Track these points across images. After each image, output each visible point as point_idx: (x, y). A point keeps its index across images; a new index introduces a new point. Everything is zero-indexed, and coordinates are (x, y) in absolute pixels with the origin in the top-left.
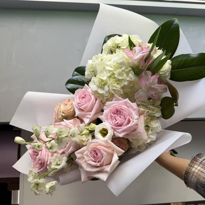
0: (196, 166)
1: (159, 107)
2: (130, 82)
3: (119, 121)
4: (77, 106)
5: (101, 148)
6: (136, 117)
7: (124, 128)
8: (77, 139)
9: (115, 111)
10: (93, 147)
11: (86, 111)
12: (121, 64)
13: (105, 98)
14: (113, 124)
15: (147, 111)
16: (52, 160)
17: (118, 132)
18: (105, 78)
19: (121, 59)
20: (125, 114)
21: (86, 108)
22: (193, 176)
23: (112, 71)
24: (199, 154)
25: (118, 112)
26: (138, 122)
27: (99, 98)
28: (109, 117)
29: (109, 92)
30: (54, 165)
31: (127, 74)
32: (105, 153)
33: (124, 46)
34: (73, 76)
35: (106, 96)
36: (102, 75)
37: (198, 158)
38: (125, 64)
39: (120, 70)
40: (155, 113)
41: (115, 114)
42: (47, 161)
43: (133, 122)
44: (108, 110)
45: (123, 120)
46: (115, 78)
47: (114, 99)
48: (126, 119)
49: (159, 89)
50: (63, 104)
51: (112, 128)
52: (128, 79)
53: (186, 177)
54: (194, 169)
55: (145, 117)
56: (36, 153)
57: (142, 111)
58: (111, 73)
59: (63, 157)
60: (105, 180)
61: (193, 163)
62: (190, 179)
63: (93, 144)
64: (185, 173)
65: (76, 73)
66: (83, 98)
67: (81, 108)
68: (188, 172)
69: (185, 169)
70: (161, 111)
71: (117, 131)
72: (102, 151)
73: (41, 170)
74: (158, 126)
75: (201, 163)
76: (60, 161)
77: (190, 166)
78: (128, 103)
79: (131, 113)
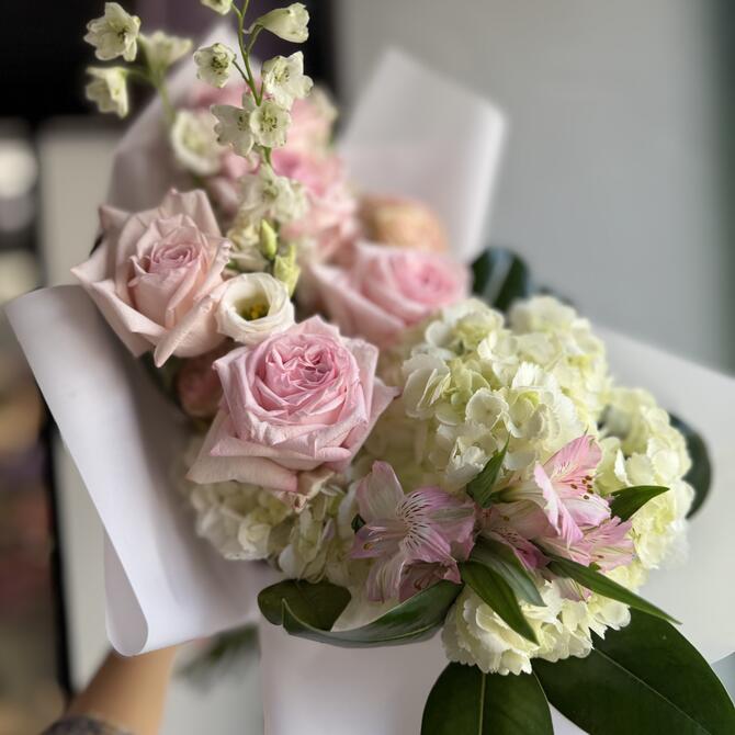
9: (326, 363)
10: (204, 252)
14: (275, 344)
19: (557, 426)
20: (303, 396)
23: (510, 383)
26: (257, 441)
31: (484, 443)
35: (409, 350)
39: (505, 414)
43: (261, 420)
45: (279, 380)
48: (283, 395)
52: (461, 443)
58: (503, 379)
63: (213, 252)
71: (245, 356)
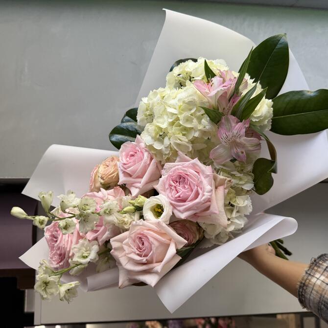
0: (317, 275)
1: (250, 175)
2: (204, 133)
3: (181, 194)
4: (122, 168)
5: (149, 233)
6: (208, 188)
7: (188, 204)
8: (114, 218)
9: (176, 178)
10: (139, 232)
11: (134, 176)
12: (190, 104)
13: (164, 156)
14: (172, 198)
15: (229, 179)
16: (76, 249)
17: (179, 211)
18: (164, 126)
19: (190, 96)
20: (192, 182)
21: (134, 172)
22: (313, 292)
23: (176, 114)
24: (322, 256)
25: (181, 179)
26: (211, 196)
27: (156, 156)
28: (167, 186)
29: (171, 148)
30: (79, 257)
31: (199, 119)
32: (156, 243)
33: (199, 76)
34: (122, 122)
35: (166, 154)
36: (161, 120)
37: (320, 262)
38: (195, 105)
39: (188, 114)
40: (243, 185)
41: (177, 182)
42: (69, 251)
43: (204, 195)
44: (166, 176)
45: (187, 192)
46: (180, 125)
47: (178, 159)
48: (192, 191)
49: (247, 144)
50: (104, 165)
51: (171, 204)
52: (200, 127)
53: (302, 293)
54: (314, 280)
55: (225, 189)
56: (54, 238)
57: (221, 179)
58: (174, 117)
59: (92, 246)
60: (153, 285)
61: (313, 269)
62: (308, 296)
63: (139, 227)
64: (300, 287)
65: (127, 118)
66: (132, 155)
67: (128, 171)
68: (304, 284)
69: (300, 279)
70: (254, 181)
71: (178, 208)
72: (151, 239)
73: (61, 264)
74: (247, 205)
75: (325, 270)
76: (88, 252)
77: (307, 275)
78: (197, 165)
79: (201, 182)
